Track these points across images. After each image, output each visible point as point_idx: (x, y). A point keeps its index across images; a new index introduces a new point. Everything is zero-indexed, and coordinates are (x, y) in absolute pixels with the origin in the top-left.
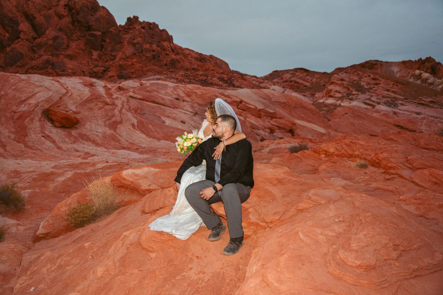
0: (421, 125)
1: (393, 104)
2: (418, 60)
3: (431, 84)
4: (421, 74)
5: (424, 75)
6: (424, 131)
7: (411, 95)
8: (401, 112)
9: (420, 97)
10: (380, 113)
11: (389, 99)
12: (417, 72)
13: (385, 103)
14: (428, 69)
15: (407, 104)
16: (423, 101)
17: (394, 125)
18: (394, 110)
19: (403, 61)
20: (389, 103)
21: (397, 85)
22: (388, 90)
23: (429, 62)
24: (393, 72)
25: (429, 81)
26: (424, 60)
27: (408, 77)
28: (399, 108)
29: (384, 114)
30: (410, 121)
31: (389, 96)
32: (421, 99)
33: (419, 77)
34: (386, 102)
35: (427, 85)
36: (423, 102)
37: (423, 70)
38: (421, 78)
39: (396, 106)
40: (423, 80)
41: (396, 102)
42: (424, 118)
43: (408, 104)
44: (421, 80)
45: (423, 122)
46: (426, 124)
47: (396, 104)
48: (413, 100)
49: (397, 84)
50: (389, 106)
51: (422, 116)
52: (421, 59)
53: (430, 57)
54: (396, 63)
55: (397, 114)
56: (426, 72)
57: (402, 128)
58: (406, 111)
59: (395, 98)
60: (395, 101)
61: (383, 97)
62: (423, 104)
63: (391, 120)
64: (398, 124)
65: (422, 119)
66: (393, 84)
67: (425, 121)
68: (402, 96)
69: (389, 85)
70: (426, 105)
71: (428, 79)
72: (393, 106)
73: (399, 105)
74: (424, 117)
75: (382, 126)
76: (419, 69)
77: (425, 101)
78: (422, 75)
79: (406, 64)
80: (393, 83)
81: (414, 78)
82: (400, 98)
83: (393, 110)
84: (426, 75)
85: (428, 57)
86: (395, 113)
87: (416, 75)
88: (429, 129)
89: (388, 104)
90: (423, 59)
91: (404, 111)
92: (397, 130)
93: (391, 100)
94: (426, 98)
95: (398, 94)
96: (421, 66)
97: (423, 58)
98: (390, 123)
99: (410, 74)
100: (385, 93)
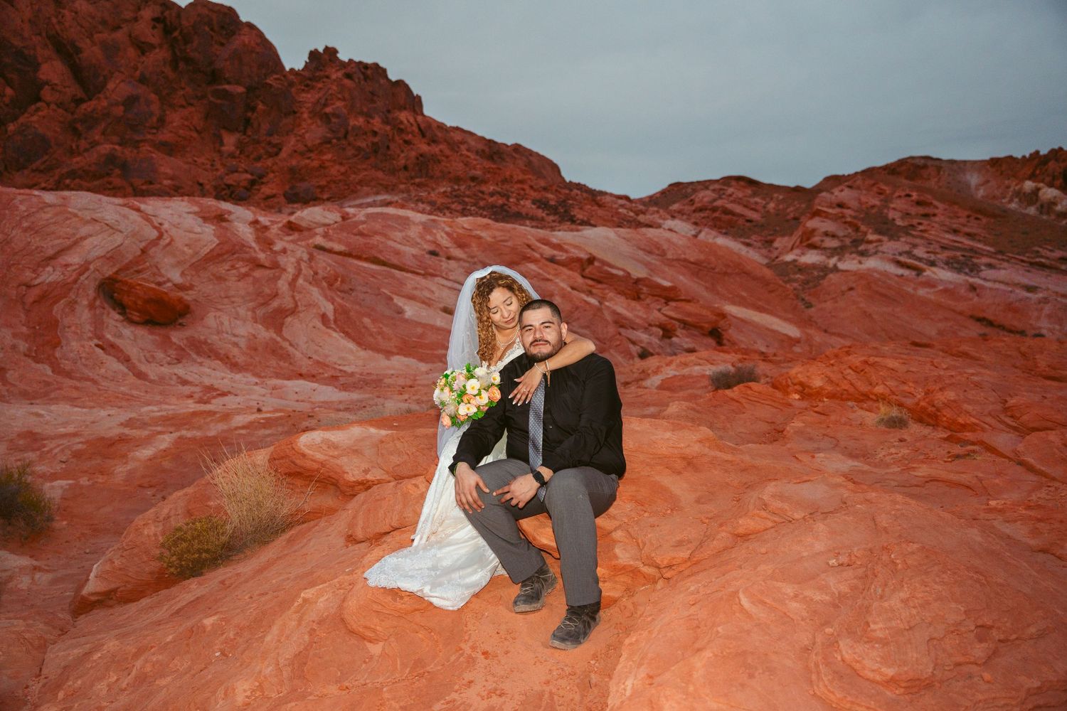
0: (1038, 318)
1: (967, 265)
2: (1031, 155)
3: (1063, 215)
4: (1038, 189)
5: (1044, 193)
6: (1044, 332)
7: (1011, 242)
8: (988, 284)
9: (1036, 248)
10: (933, 286)
11: (959, 254)
12: (1029, 185)
13: (947, 263)
14: (1054, 178)
15: (1002, 266)
16: (1042, 257)
17: (971, 317)
18: (971, 280)
19: (992, 159)
20: (958, 262)
21: (977, 219)
22: (955, 231)
23: (1057, 160)
24: (968, 186)
25: (1059, 208)
26: (1045, 156)
27: (1004, 198)
28: (983, 274)
29: (946, 291)
30: (1010, 308)
31: (956, 244)
32: (1038, 252)
33: (1033, 197)
34: (951, 261)
35: (1053, 217)
36: (1043, 260)
37: (1042, 181)
38: (1037, 200)
39: (974, 269)
40: (1042, 206)
41: (975, 261)
42: (1045, 301)
43: (1005, 265)
44: (1038, 204)
45: (1042, 309)
46: (1049, 316)
47: (975, 265)
48: (1018, 254)
49: (979, 216)
50: (959, 271)
51: (1040, 295)
52: (1037, 152)
53: (1061, 149)
54: (974, 162)
55: (978, 290)
56: (1051, 185)
57: (991, 324)
58: (1000, 282)
59: (972, 250)
60: (971, 257)
61: (942, 247)
62: (1042, 266)
63: (961, 306)
64: (981, 315)
65: (1040, 303)
66: (968, 217)
67: (1047, 309)
68: (991, 245)
69: (958, 217)
70: (1050, 267)
71: (1055, 204)
72: (967, 270)
73: (983, 268)
74: (1045, 298)
75: (940, 320)
76: (1032, 177)
77: (1047, 258)
78: (1041, 193)
79: (1001, 165)
80: (967, 213)
81: (1020, 200)
82: (984, 250)
83: (967, 281)
84: (1049, 193)
85: (1056, 147)
86: (973, 288)
87: (1024, 193)
88: (1057, 327)
89: (955, 265)
90: (1042, 153)
91: (995, 281)
92: (975, 330)
93: (963, 256)
94: (1051, 251)
95: (979, 241)
96: (1038, 172)
97: (1044, 152)
98: (961, 313)
99: (1012, 189)
100: (948, 239)
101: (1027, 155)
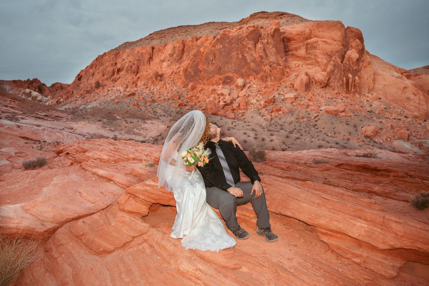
0: (43, 136)
1: (14, 118)
2: (27, 80)
3: (40, 101)
4: (31, 92)
5: (33, 93)
6: (46, 140)
7: (28, 110)
8: (23, 125)
9: (36, 112)
10: (4, 127)
11: (10, 114)
12: (28, 91)
13: (6, 118)
14: (36, 88)
16: (39, 115)
17: (20, 137)
18: (17, 124)
19: (13, 81)
20: (10, 117)
21: (14, 102)
22: (6, 106)
23: (36, 82)
24: (6, 90)
25: (38, 99)
26: (32, 81)
27: (19, 94)
28: (20, 121)
29: (8, 128)
30: (33, 133)
31: (8, 111)
32: (37, 113)
33: (29, 94)
34: (7, 117)
35: (37, 101)
36: (39, 116)
37: (32, 89)
38: (31, 96)
39: (17, 120)
40: (33, 98)
41: (16, 116)
42: (44, 130)
43: (27, 118)
44: (32, 97)
45: (44, 132)
46: (47, 135)
47: (17, 118)
48: (30, 114)
49: (14, 101)
50: (11, 120)
51: (42, 128)
52: (29, 79)
53: (36, 79)
54: (7, 81)
55: (21, 127)
56: (35, 91)
57: (28, 139)
58: (27, 124)
59: (14, 113)
60: (15, 115)
61: (2, 112)
62: (39, 118)
63: (16, 133)
64: (24, 136)
65: (42, 130)
66: (11, 101)
67: (46, 132)
68: (21, 111)
69: (7, 101)
70: (42, 118)
71: (37, 97)
72: (14, 120)
73: (20, 119)
74: (44, 129)
75: (9, 139)
76: (28, 88)
77: (40, 115)
78: (32, 93)
79: (17, 83)
80: (10, 100)
81: (25, 95)
82: (19, 113)
83: (16, 124)
84: (35, 93)
85: (35, 78)
86: (19, 127)
87: (26, 93)
88: (50, 138)
89: (10, 119)
90: (30, 80)
91: (25, 124)
92: (23, 141)
93: (11, 115)
94: (41, 113)
95: (16, 110)
96: (30, 86)
97: (31, 79)
98: (16, 136)
99: (22, 91)
100: (4, 109)
101: (26, 80)
